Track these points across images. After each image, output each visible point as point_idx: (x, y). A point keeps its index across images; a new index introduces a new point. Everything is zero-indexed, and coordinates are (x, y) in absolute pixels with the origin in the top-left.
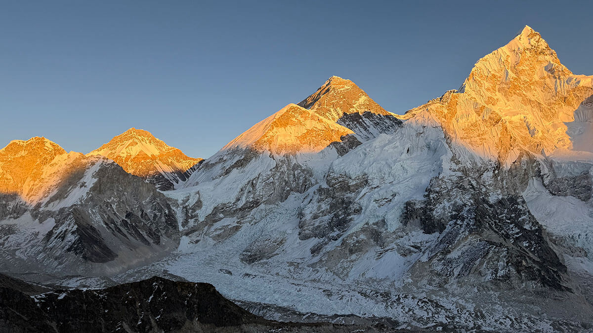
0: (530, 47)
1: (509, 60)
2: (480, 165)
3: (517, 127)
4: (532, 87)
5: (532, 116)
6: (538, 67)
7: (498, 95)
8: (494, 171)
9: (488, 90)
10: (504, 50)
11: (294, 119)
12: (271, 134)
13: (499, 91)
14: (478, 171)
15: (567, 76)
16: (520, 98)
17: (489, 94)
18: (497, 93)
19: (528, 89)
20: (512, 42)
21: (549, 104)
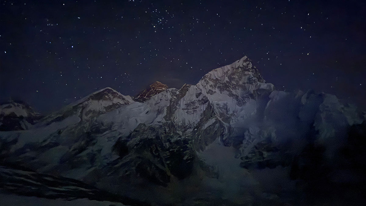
0: (242, 66)
1: (228, 72)
2: (186, 124)
3: (220, 108)
4: (237, 87)
5: (231, 103)
6: (243, 77)
7: (217, 90)
8: (194, 129)
9: (211, 86)
10: (229, 67)
11: (106, 97)
12: (86, 103)
13: (218, 88)
14: (184, 128)
15: (256, 83)
16: (228, 93)
17: (211, 88)
18: (216, 89)
19: (234, 88)
20: (234, 63)
21: (243, 97)
